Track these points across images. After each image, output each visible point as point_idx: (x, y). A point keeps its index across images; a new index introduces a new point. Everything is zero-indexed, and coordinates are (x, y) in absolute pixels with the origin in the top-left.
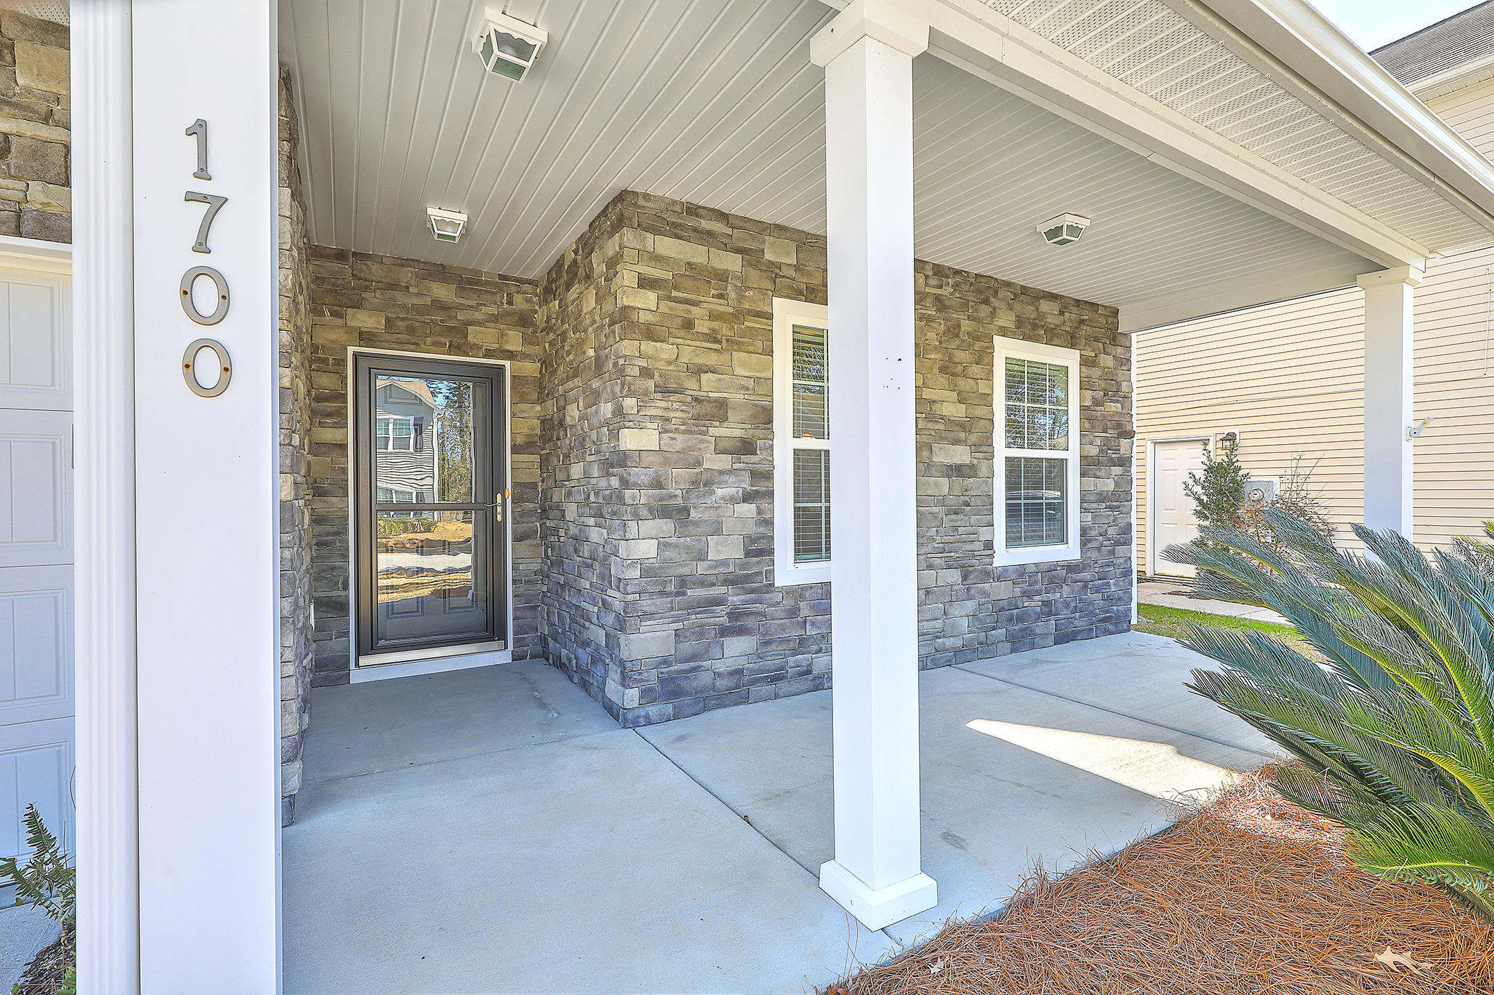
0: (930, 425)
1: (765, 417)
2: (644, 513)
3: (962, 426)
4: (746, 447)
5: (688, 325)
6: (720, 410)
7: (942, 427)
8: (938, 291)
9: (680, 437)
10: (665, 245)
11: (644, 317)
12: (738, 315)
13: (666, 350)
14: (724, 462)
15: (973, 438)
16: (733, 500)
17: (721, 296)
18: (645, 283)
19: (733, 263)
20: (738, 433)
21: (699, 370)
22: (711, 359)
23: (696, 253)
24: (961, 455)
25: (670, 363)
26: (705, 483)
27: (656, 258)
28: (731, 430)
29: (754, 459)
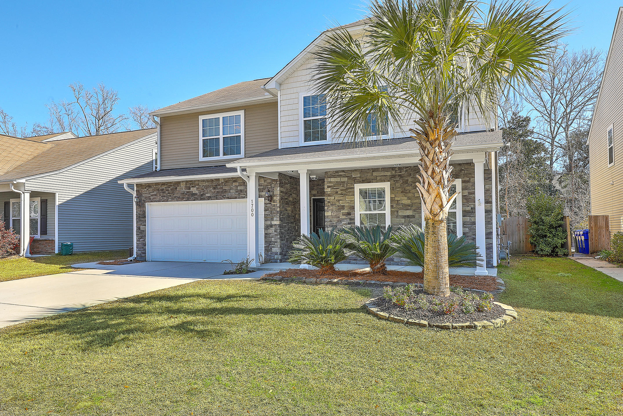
0: (397, 206)
1: (353, 208)
2: (329, 226)
3: (409, 206)
4: (349, 214)
5: (337, 192)
6: (343, 207)
7: (401, 206)
8: (400, 173)
9: (335, 213)
10: (332, 180)
11: (328, 193)
12: (347, 189)
13: (333, 198)
14: (344, 217)
15: (413, 208)
16: (346, 224)
17: (343, 186)
18: (328, 187)
19: (346, 179)
20: (347, 211)
21: (339, 201)
22: (342, 198)
23: (338, 179)
24: (409, 213)
25: (333, 200)
26: (340, 221)
27: (330, 182)
28: (346, 211)
29: (350, 216)
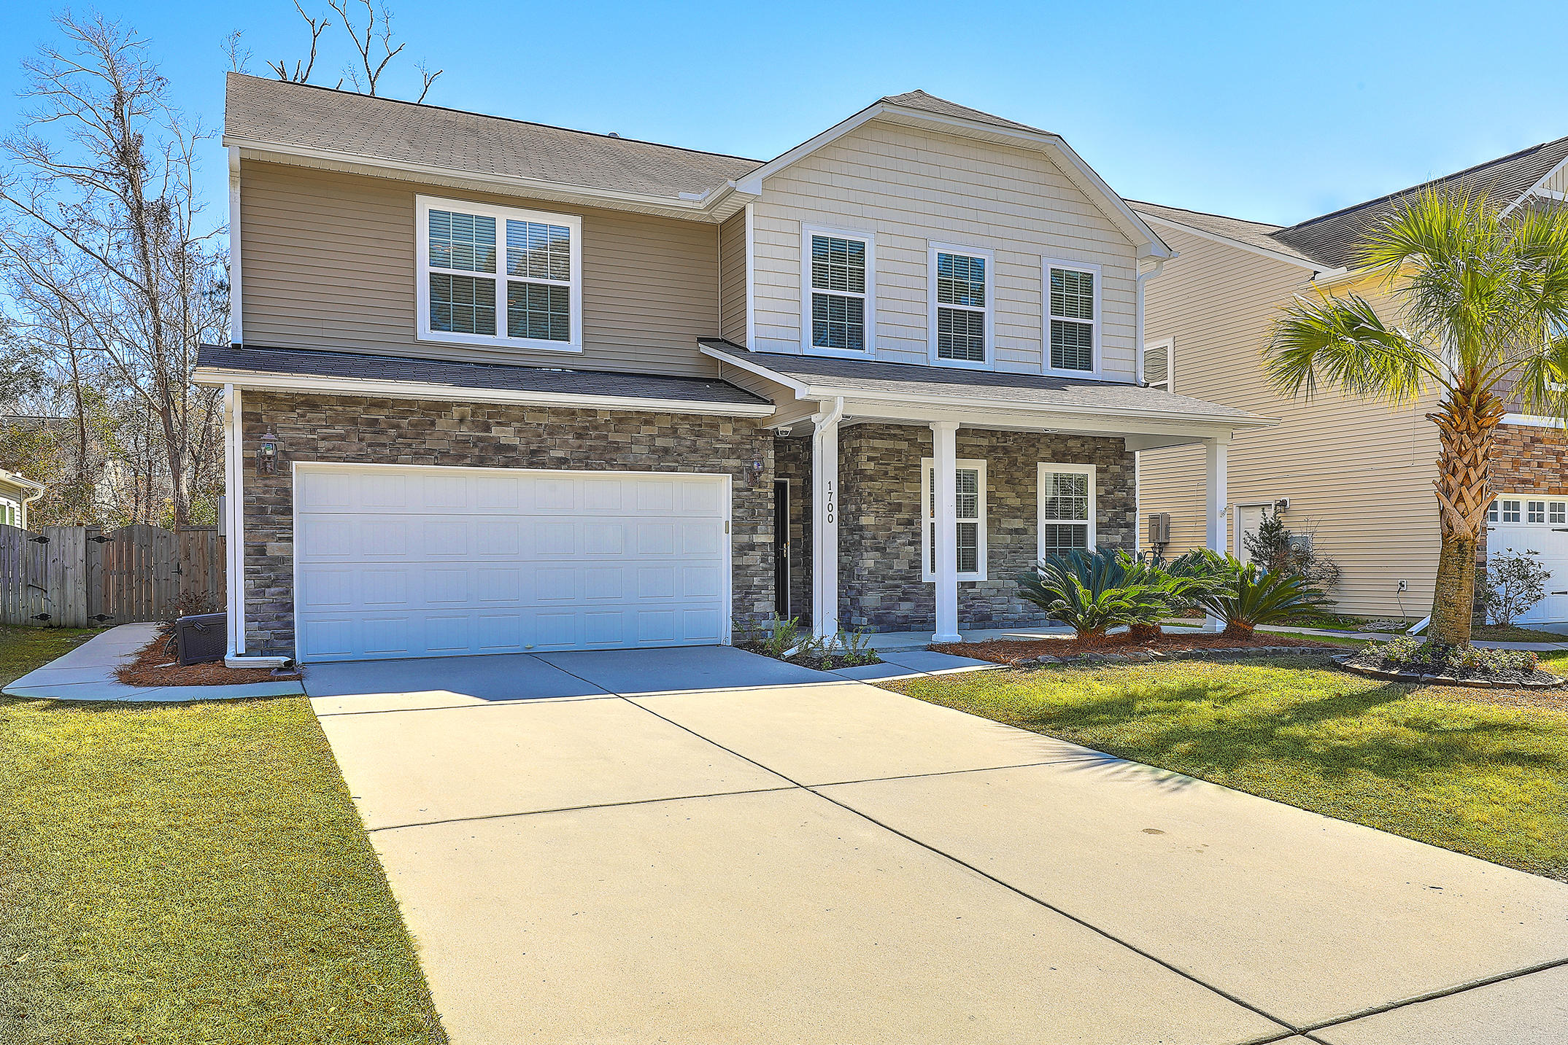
0: (1000, 510)
1: (918, 509)
2: (869, 549)
3: (1018, 509)
4: (910, 522)
5: (886, 473)
6: (899, 507)
7: (1007, 510)
8: (1005, 444)
9: (882, 519)
10: (877, 443)
11: (869, 473)
12: (906, 468)
13: (877, 484)
14: (900, 529)
15: (1025, 515)
16: (904, 544)
17: (899, 460)
18: (870, 459)
19: (904, 445)
20: (907, 517)
21: (892, 491)
22: (895, 487)
23: (889, 444)
24: (1018, 524)
25: (879, 490)
26: (894, 537)
27: (874, 449)
28: (904, 515)
29: (913, 527)
